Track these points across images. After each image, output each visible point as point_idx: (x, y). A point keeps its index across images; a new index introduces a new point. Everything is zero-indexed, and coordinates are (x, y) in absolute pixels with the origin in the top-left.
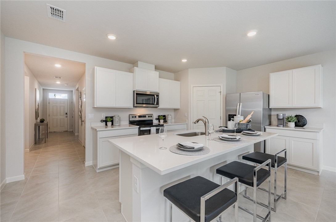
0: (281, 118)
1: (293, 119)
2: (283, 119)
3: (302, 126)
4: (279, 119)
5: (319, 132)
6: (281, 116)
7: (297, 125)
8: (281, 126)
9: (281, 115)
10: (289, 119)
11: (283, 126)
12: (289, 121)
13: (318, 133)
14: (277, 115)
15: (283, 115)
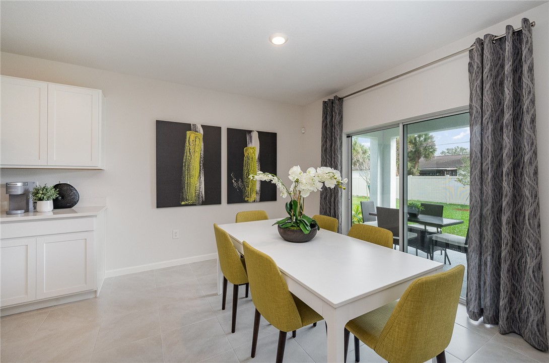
0: (20, 192)
1: (49, 193)
2: (25, 194)
3: (70, 207)
4: (13, 197)
5: (96, 216)
6: (20, 188)
7: (58, 205)
8: (19, 212)
9: (19, 184)
10: (39, 195)
11: (23, 211)
12: (40, 199)
13: (94, 219)
14: (7, 187)
15: (25, 184)
